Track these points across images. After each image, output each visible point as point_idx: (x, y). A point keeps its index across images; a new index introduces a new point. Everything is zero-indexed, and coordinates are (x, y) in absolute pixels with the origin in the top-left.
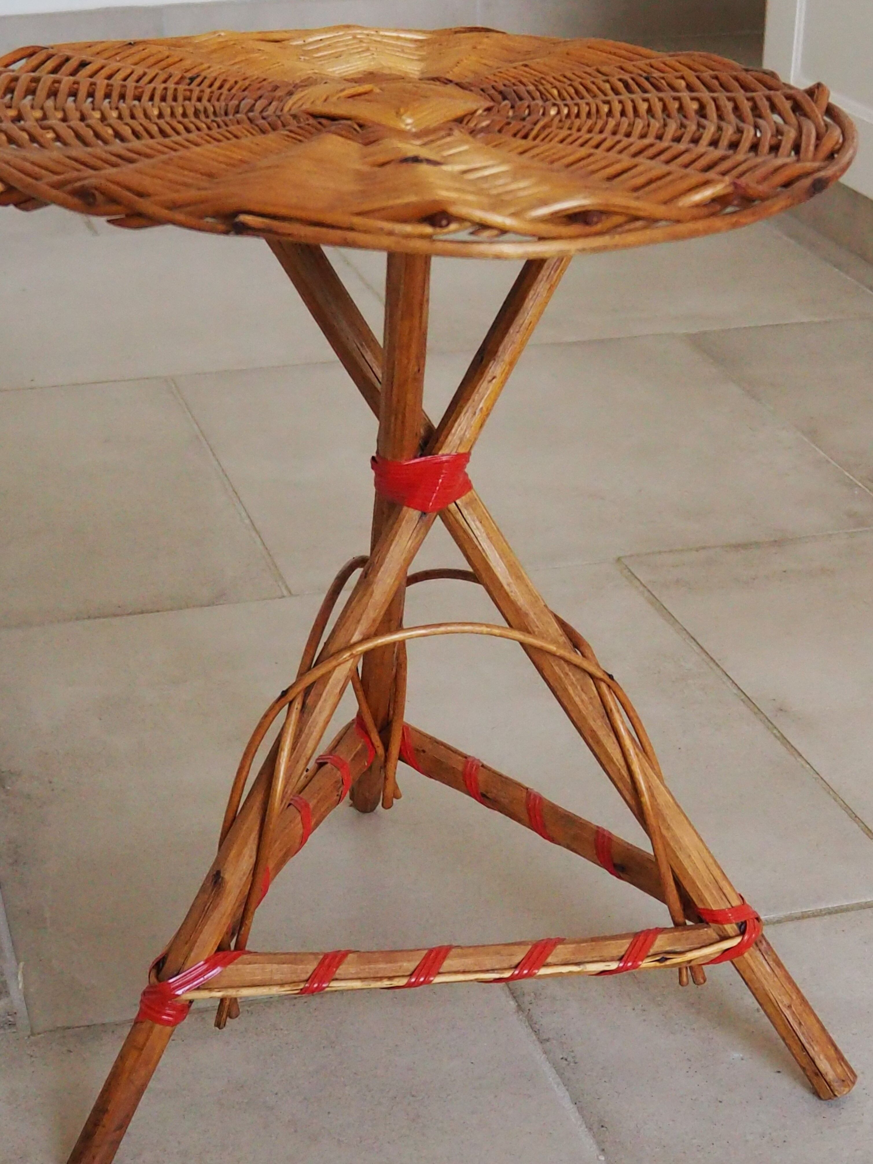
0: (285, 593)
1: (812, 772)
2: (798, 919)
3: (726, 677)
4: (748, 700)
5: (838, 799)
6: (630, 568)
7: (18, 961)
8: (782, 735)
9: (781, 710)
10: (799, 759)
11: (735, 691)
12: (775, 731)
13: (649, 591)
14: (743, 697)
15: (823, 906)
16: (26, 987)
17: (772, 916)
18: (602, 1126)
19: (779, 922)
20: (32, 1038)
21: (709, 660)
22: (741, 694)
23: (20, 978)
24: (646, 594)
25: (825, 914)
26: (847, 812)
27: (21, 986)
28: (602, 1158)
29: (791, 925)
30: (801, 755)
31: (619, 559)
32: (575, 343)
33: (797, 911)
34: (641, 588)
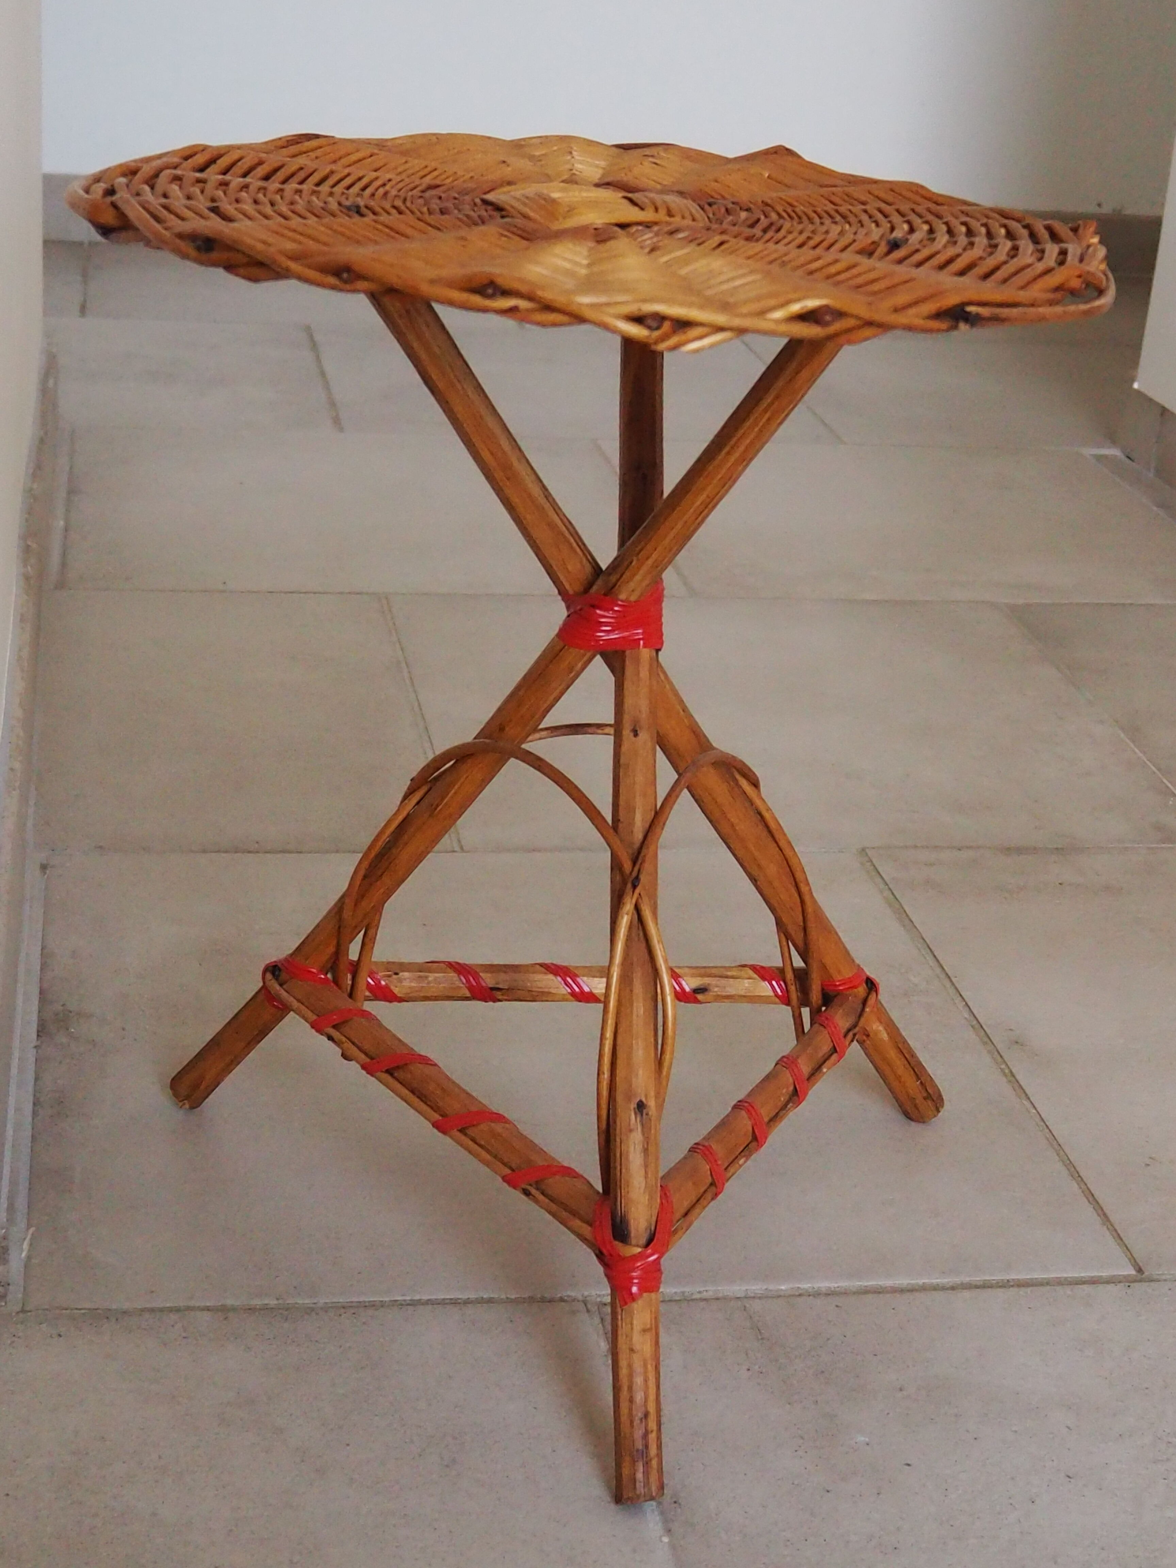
0: (457, 848)
1: (1038, 1119)
2: (977, 1287)
3: (960, 998)
4: (979, 1026)
5: (1061, 1153)
6: (874, 861)
7: (29, 1226)
8: (1011, 1072)
9: (1017, 1042)
10: (1026, 1102)
11: (966, 1015)
12: (1003, 1066)
13: (890, 889)
14: (975, 1022)
15: (1013, 1276)
16: (29, 1258)
17: (946, 1280)
18: (675, 1502)
19: (953, 1288)
20: (21, 1315)
21: (943, 976)
22: (972, 1018)
23: (26, 1246)
24: (887, 893)
25: (1012, 1286)
26: (1068, 1169)
27: (24, 1255)
28: (666, 1539)
29: (967, 1294)
30: (1029, 1098)
31: (863, 850)
32: (875, 602)
33: (978, 1278)
34: (882, 886)
